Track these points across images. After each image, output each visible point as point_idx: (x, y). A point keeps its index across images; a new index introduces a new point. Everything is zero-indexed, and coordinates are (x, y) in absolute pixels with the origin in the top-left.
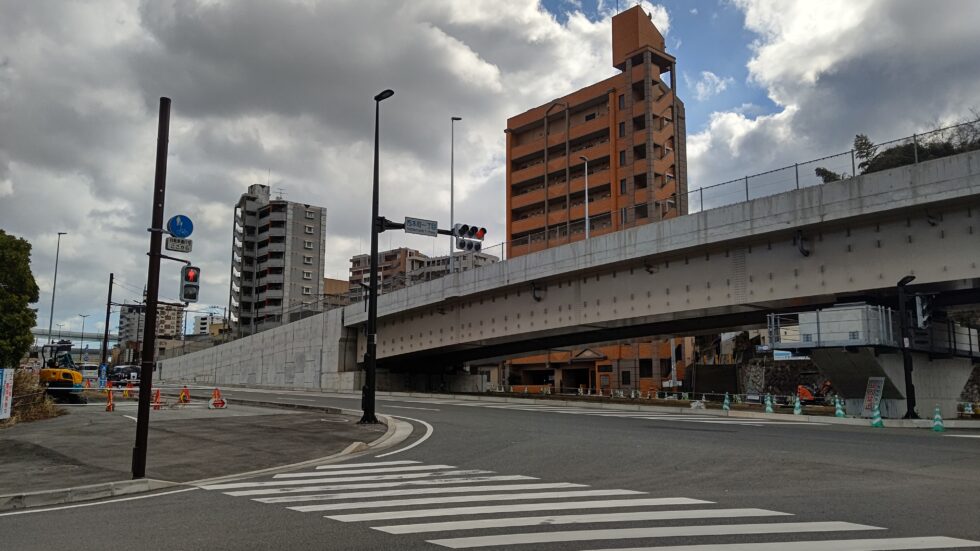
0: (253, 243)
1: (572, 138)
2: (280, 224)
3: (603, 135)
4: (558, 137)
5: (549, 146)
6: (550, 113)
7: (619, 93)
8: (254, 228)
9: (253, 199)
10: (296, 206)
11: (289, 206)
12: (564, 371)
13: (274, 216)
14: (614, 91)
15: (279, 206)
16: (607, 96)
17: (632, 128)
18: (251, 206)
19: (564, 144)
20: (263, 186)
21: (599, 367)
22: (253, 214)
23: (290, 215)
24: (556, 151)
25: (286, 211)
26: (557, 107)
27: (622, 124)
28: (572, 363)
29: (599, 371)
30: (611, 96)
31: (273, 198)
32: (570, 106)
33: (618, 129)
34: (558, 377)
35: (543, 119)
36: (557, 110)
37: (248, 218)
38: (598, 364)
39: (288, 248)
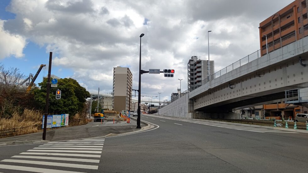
0: (193, 74)
1: (281, 26)
2: (200, 67)
3: (292, 23)
4: (277, 26)
5: (274, 30)
6: (273, 19)
7: (297, 7)
8: (193, 69)
9: (193, 61)
10: (204, 61)
11: (202, 62)
12: (285, 111)
13: (198, 65)
14: (295, 6)
15: (199, 62)
16: (292, 9)
17: (302, 19)
18: (192, 63)
19: (279, 29)
20: (195, 56)
21: (296, 110)
22: (193, 65)
23: (202, 64)
24: (276, 32)
25: (201, 63)
26: (276, 16)
27: (299, 18)
28: (286, 108)
29: (296, 111)
30: (294, 8)
31: (198, 60)
32: (280, 15)
33: (298, 20)
34: (283, 114)
35: (271, 21)
36: (276, 17)
37: (191, 66)
38: (295, 109)
39: (203, 74)
